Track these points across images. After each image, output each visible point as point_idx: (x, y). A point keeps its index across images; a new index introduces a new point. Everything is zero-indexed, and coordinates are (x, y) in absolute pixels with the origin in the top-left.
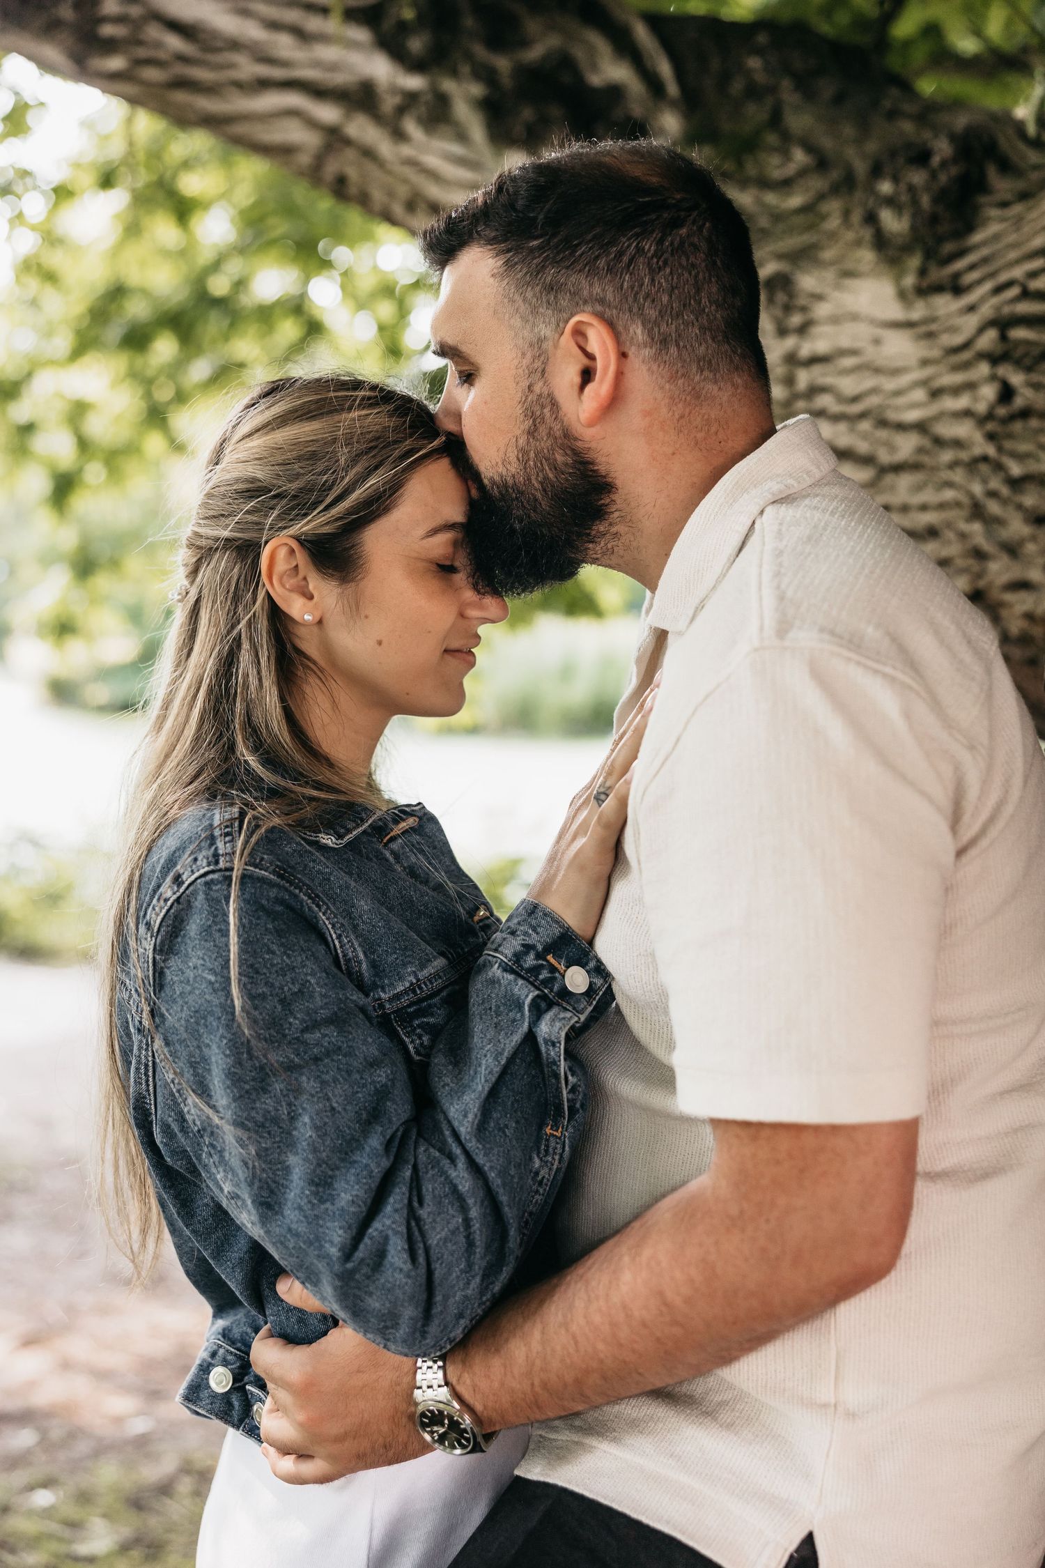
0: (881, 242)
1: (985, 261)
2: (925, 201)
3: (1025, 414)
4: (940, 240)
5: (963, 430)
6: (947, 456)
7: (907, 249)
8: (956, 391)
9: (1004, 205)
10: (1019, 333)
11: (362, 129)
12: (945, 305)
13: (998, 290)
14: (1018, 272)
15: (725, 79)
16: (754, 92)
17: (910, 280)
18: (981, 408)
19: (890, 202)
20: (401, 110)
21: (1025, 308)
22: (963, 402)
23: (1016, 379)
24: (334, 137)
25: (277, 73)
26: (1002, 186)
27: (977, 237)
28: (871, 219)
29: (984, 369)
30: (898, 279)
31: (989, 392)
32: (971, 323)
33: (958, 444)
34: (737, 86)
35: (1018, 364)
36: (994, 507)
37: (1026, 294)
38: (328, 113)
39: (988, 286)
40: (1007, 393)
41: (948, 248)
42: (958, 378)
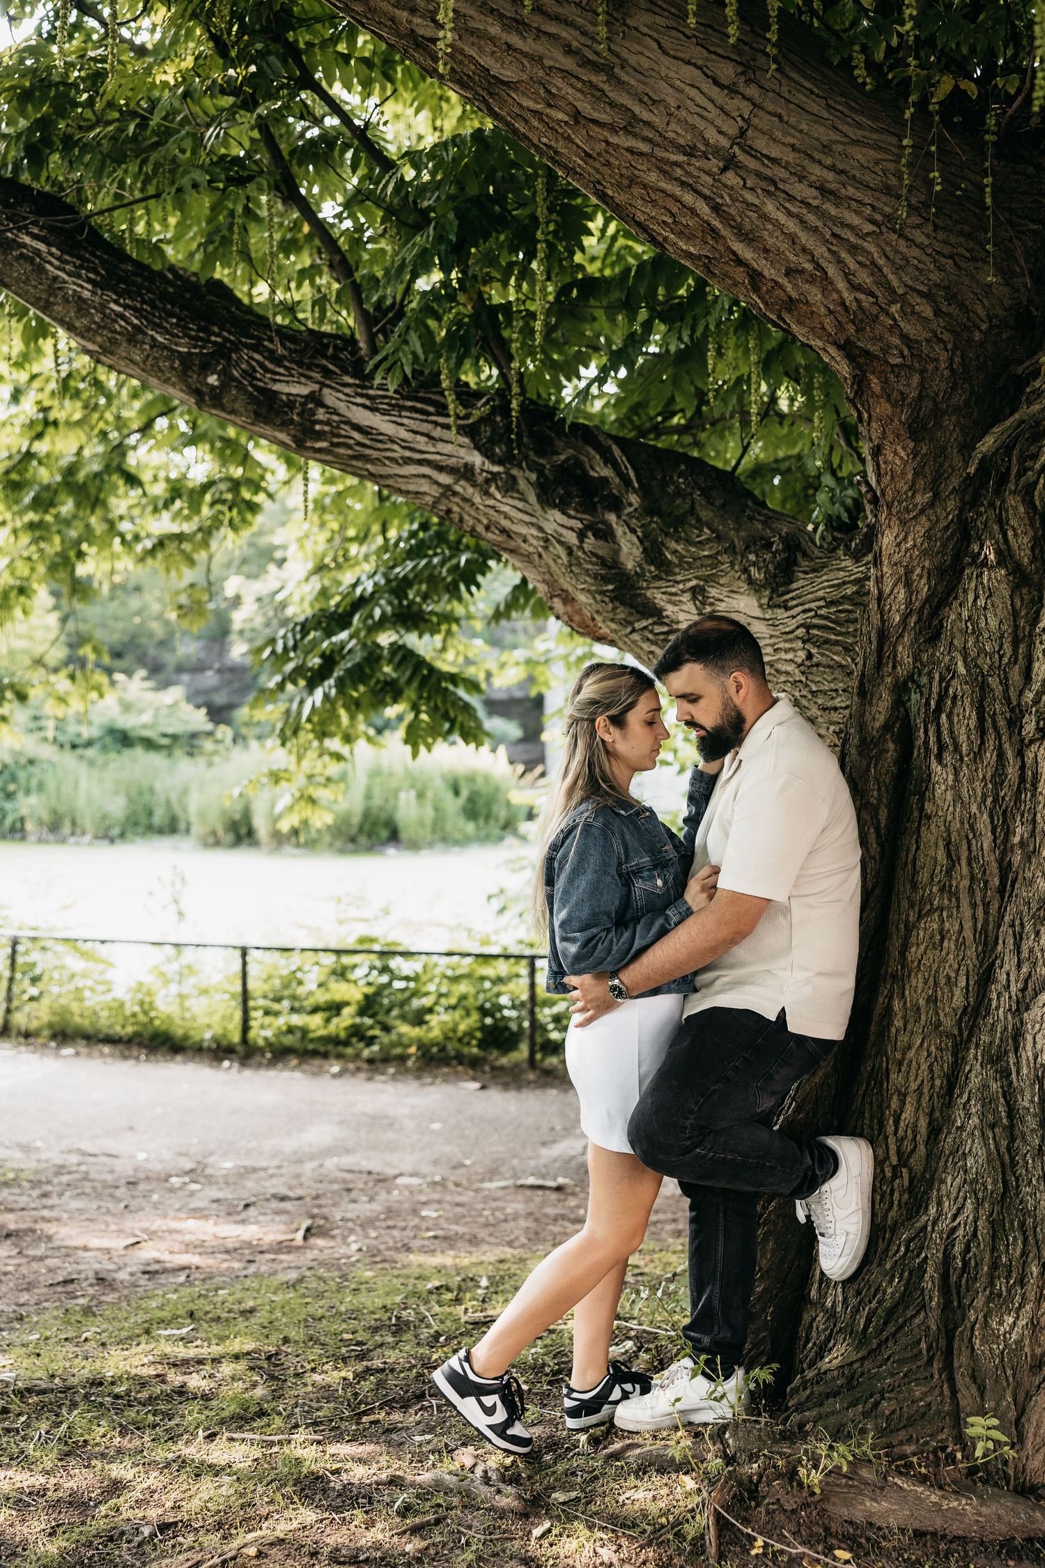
0: (750, 581)
1: (799, 597)
2: (771, 567)
3: (818, 665)
4: (778, 585)
5: (790, 668)
6: (783, 678)
7: (764, 587)
8: (787, 651)
9: (806, 573)
10: (815, 632)
11: (464, 488)
12: (781, 614)
13: (804, 611)
14: (813, 605)
15: (664, 484)
16: (679, 493)
17: (765, 601)
18: (799, 660)
19: (754, 564)
20: (487, 481)
21: (815, 621)
22: (790, 656)
23: (814, 651)
24: (448, 491)
25: (417, 456)
26: (805, 564)
27: (794, 586)
28: (745, 571)
29: (800, 644)
30: (759, 600)
31: (802, 655)
32: (793, 624)
33: (787, 673)
34: (671, 489)
35: (814, 644)
36: (804, 702)
37: (816, 615)
38: (445, 479)
39: (800, 608)
40: (810, 656)
41: (781, 589)
42: (788, 645)
